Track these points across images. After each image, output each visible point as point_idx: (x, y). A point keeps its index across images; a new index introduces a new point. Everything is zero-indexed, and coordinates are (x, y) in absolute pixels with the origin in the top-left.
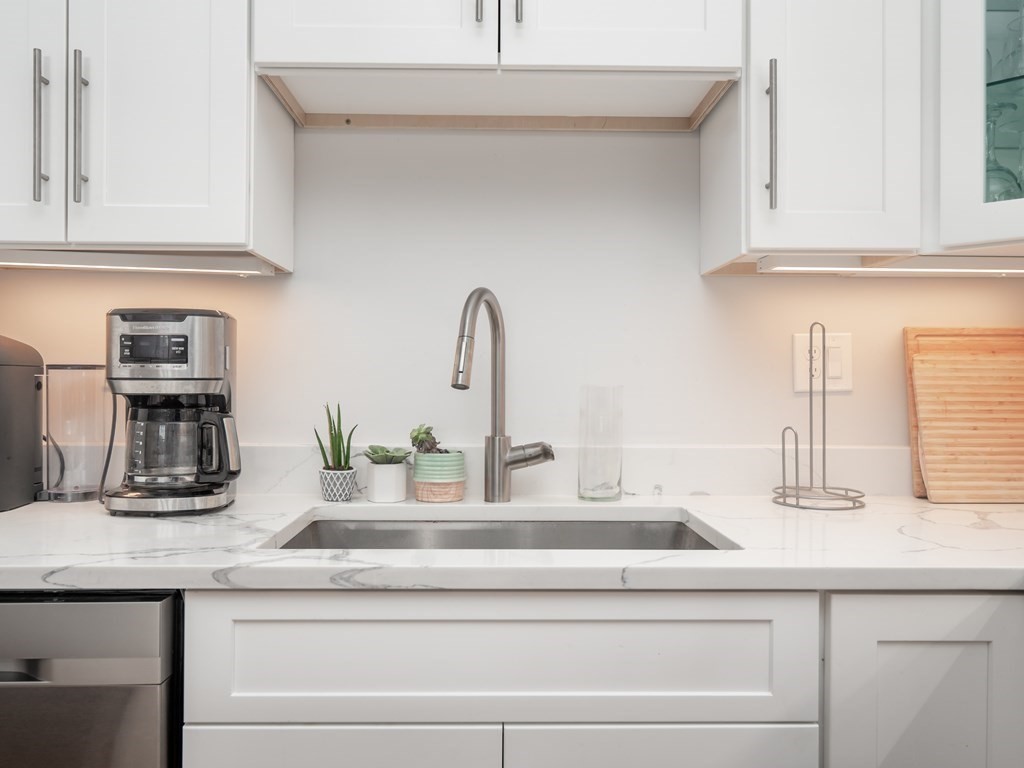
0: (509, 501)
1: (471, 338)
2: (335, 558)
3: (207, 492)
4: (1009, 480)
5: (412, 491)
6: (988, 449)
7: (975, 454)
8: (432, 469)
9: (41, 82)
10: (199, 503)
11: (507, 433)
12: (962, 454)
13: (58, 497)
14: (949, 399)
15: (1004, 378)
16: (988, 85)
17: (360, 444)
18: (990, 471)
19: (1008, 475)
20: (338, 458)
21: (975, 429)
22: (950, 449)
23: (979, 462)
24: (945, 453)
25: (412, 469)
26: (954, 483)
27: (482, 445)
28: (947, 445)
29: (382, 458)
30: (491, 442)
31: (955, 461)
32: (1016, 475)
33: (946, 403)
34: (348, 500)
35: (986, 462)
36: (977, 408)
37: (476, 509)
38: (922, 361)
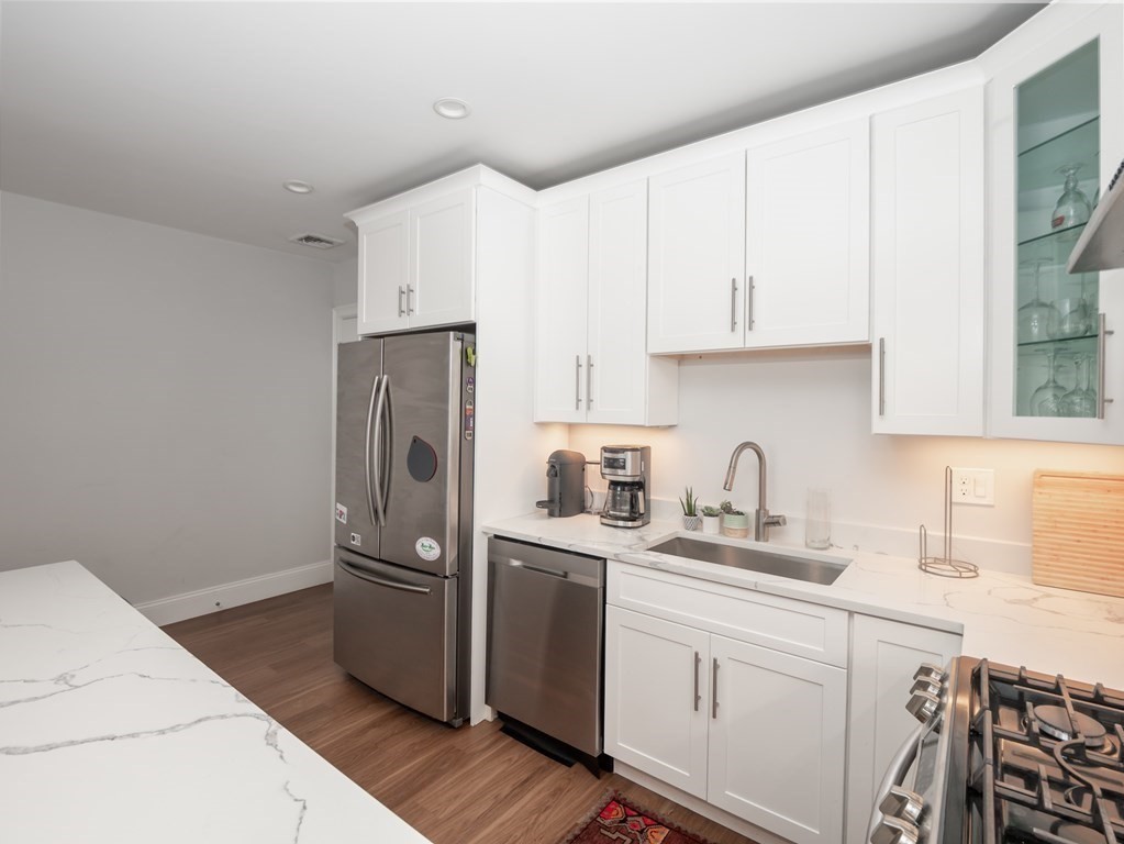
0: (767, 541)
1: (735, 468)
2: (655, 556)
3: (634, 520)
4: (1103, 579)
5: (722, 530)
6: (1088, 556)
7: (1077, 558)
8: (732, 522)
9: (579, 366)
10: (630, 524)
11: (767, 508)
12: (1064, 556)
13: (589, 513)
14: (1058, 519)
15: (1112, 510)
16: (1019, 345)
17: (701, 504)
18: (1087, 570)
19: (1104, 576)
20: (690, 511)
21: (1079, 541)
22: (1055, 552)
23: (1079, 564)
24: (1049, 554)
25: (722, 521)
26: (1054, 574)
27: (754, 511)
28: (1052, 549)
29: (710, 513)
30: (758, 512)
31: (1057, 560)
32: (1110, 577)
33: (1056, 522)
34: (694, 530)
35: (1084, 564)
36: (1083, 527)
37: (750, 544)
38: (1040, 493)
